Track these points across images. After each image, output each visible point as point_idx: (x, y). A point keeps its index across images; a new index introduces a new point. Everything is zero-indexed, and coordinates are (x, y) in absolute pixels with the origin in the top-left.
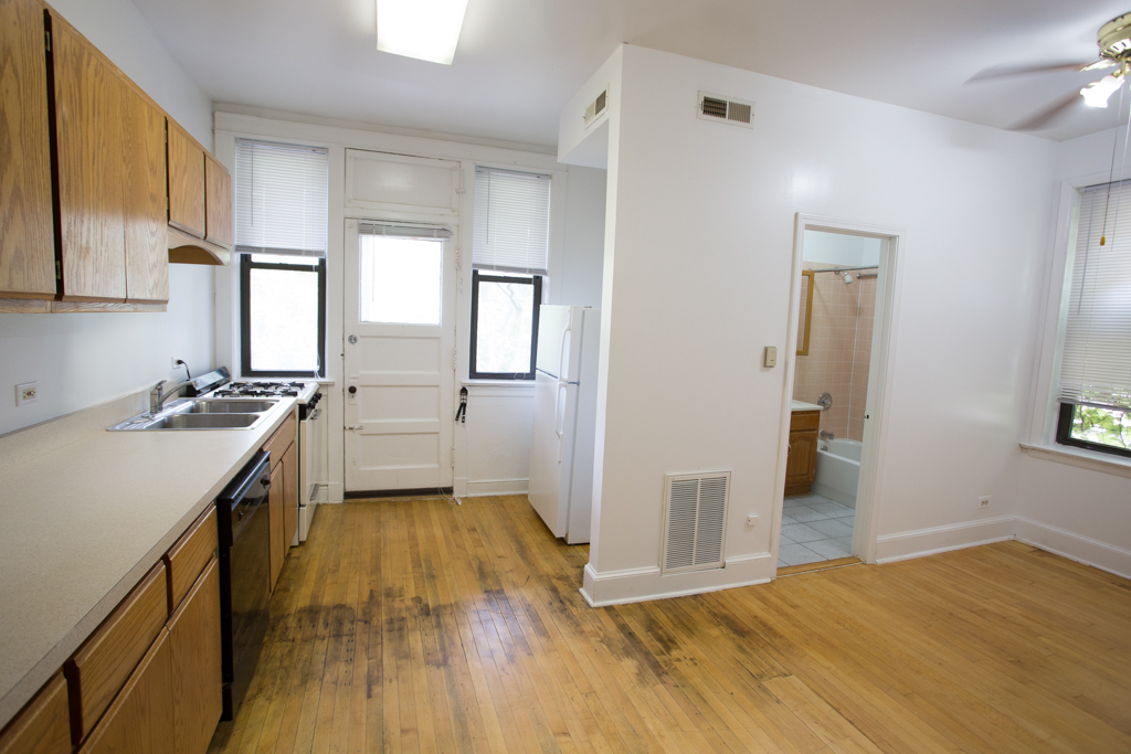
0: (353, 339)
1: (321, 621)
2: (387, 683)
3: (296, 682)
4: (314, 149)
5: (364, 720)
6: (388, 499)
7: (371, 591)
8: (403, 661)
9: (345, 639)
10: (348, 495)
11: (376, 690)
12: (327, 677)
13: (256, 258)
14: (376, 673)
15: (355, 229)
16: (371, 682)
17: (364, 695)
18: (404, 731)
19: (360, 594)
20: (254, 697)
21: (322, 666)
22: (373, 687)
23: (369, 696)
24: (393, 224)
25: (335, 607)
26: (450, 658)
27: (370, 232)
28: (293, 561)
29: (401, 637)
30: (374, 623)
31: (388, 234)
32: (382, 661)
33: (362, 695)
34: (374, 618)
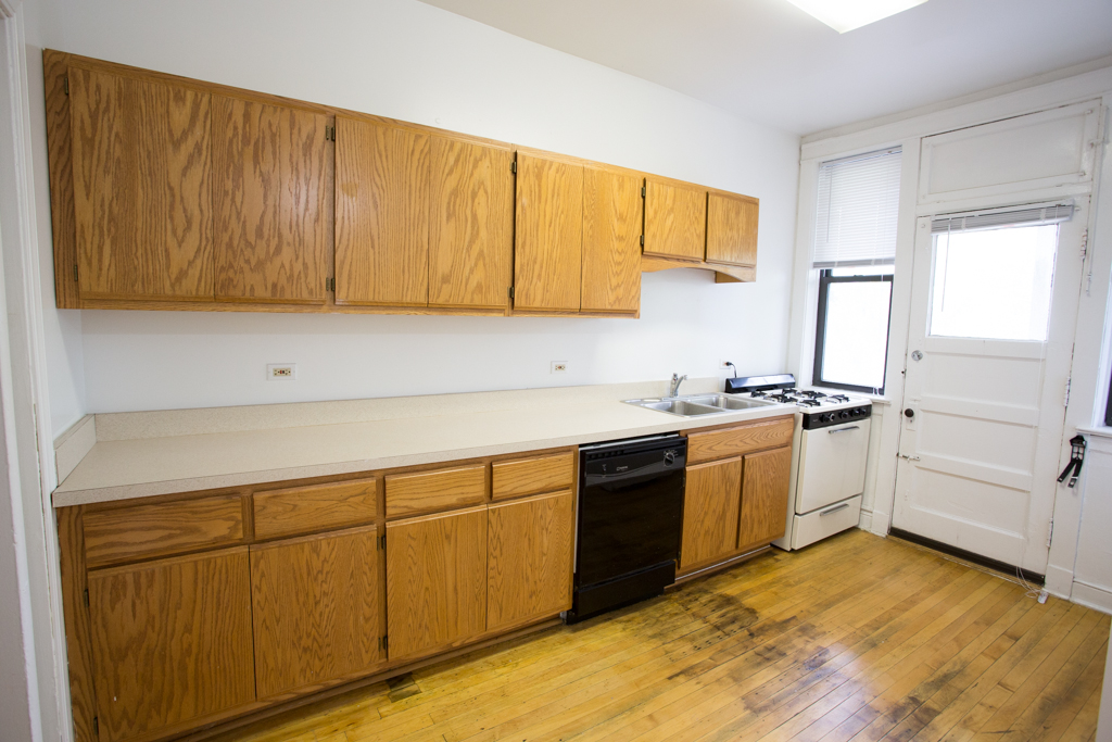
0: (918, 356)
1: (724, 611)
2: (694, 681)
3: (650, 633)
4: (890, 150)
5: (642, 687)
6: (941, 554)
7: (794, 617)
8: (730, 680)
9: (719, 633)
10: (895, 532)
11: (681, 679)
12: (668, 646)
13: (836, 273)
14: (698, 670)
15: (929, 228)
16: (688, 672)
17: (669, 675)
18: (651, 717)
19: (780, 614)
20: (621, 622)
21: (676, 637)
22: (681, 676)
23: (670, 678)
24: (976, 214)
25: (747, 609)
26: (769, 712)
27: (944, 229)
28: (771, 561)
29: (759, 664)
30: (755, 640)
31: (969, 226)
32: (716, 666)
33: (668, 673)
34: (762, 637)
